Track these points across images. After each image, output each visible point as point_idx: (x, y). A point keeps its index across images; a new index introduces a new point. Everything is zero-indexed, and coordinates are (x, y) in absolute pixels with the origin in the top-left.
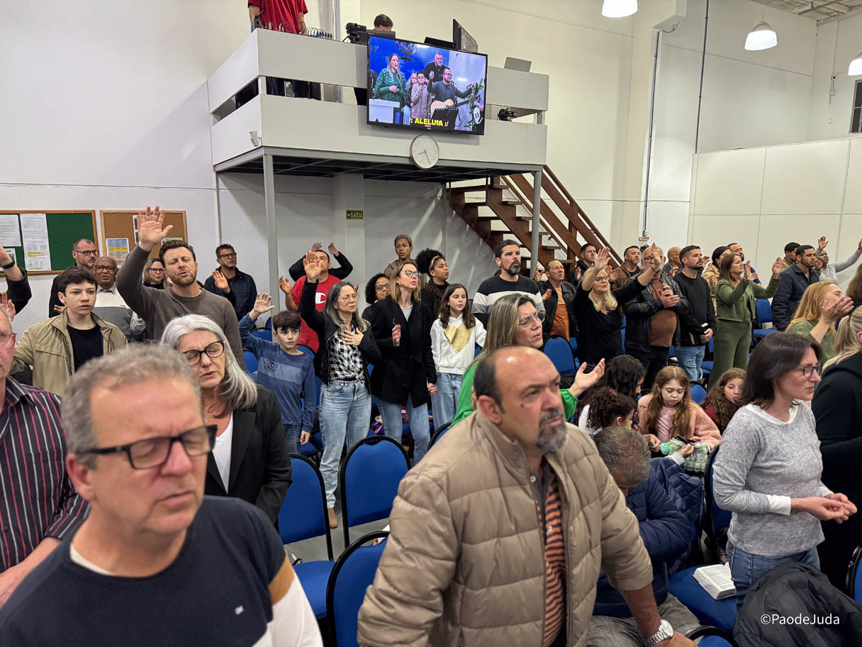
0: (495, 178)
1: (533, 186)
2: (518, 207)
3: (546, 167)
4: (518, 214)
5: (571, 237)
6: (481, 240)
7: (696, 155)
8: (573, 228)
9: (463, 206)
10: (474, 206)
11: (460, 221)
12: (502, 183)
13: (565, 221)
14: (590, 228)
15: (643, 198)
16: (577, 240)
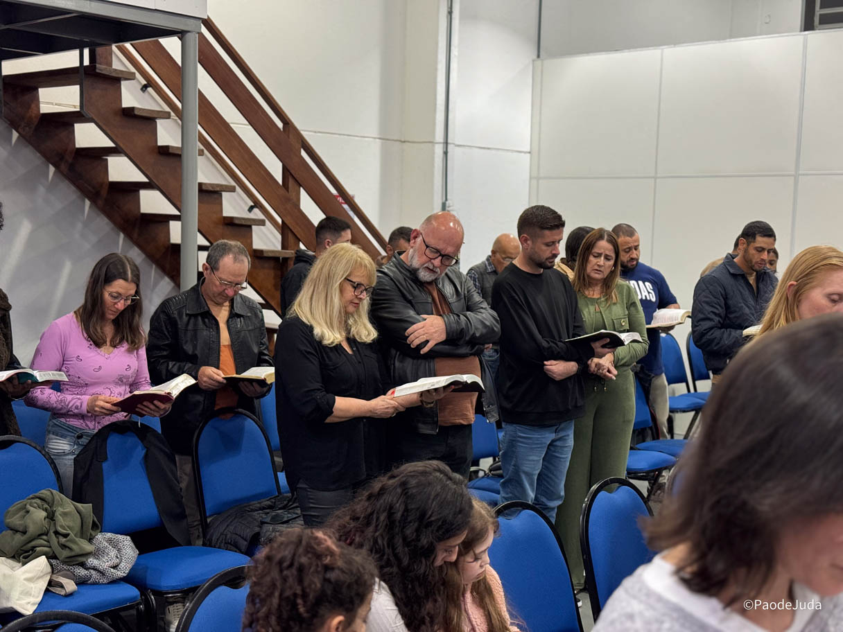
0: (99, 50)
1: (180, 64)
2: (160, 124)
3: (208, 23)
4: (162, 141)
5: (288, 200)
6: (88, 203)
7: (539, 63)
8: (291, 182)
9: (36, 121)
10: (65, 121)
11: (31, 156)
12: (119, 63)
13: (274, 167)
14: (334, 191)
15: (439, 137)
16: (302, 207)
